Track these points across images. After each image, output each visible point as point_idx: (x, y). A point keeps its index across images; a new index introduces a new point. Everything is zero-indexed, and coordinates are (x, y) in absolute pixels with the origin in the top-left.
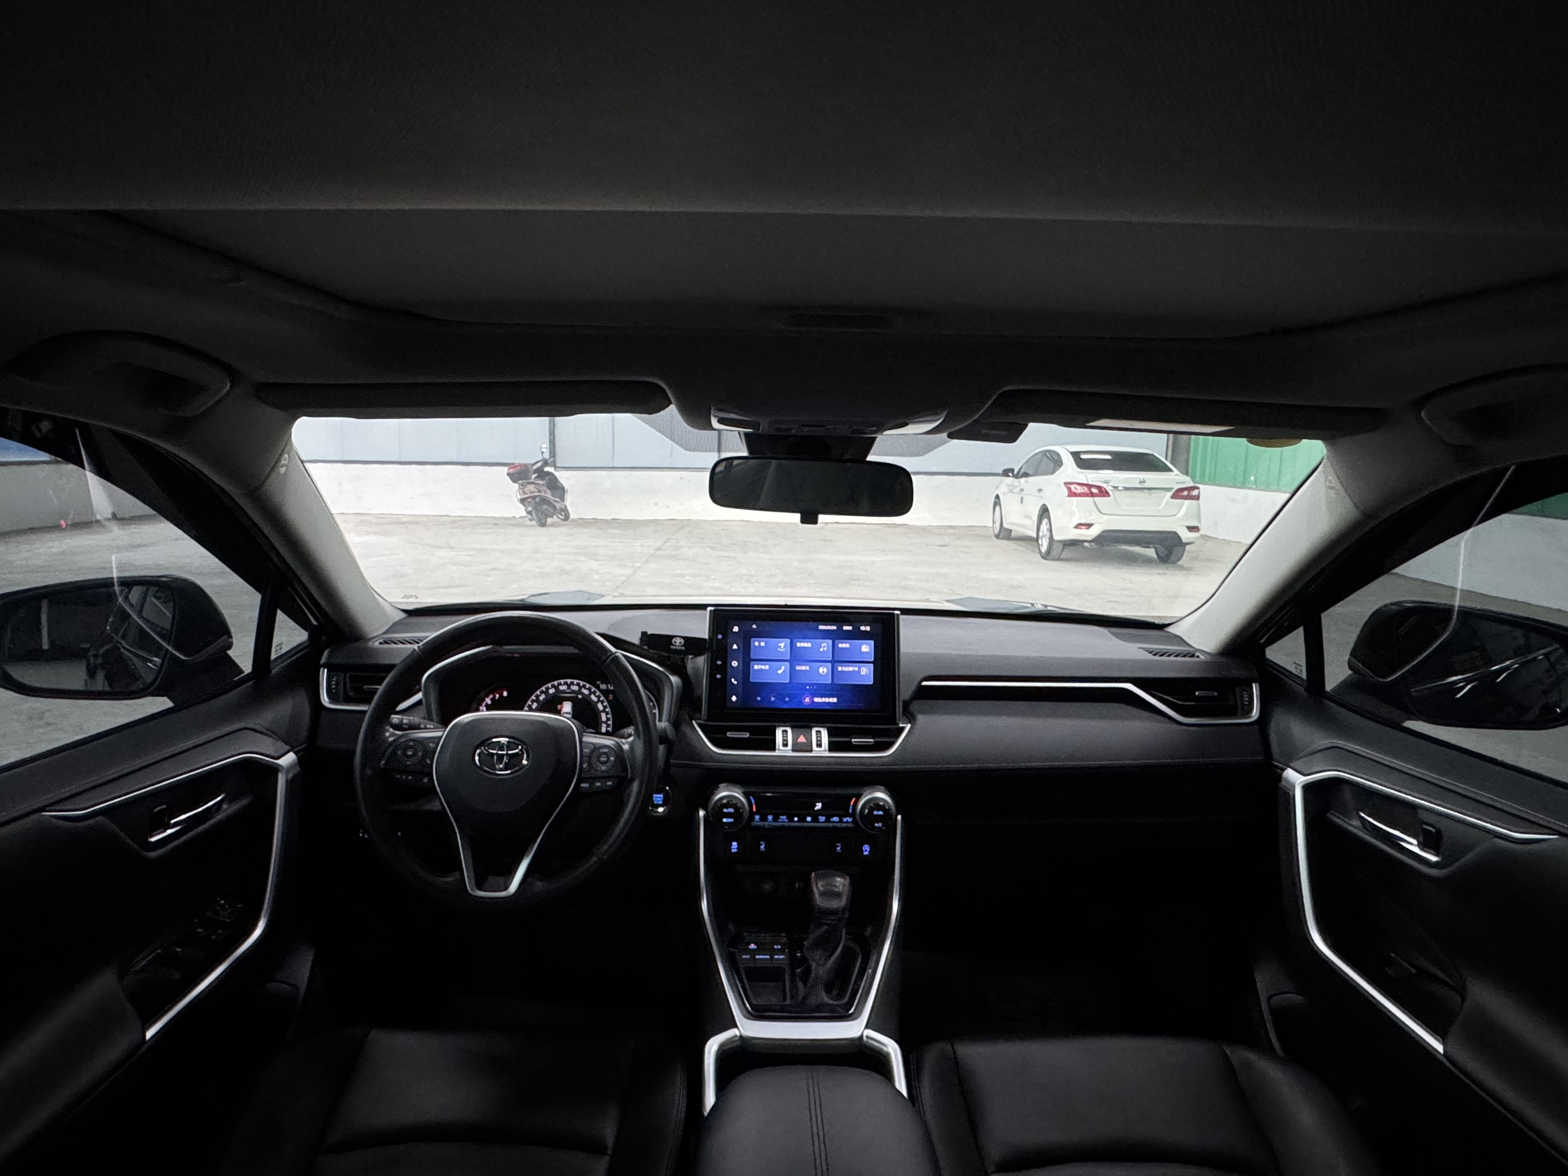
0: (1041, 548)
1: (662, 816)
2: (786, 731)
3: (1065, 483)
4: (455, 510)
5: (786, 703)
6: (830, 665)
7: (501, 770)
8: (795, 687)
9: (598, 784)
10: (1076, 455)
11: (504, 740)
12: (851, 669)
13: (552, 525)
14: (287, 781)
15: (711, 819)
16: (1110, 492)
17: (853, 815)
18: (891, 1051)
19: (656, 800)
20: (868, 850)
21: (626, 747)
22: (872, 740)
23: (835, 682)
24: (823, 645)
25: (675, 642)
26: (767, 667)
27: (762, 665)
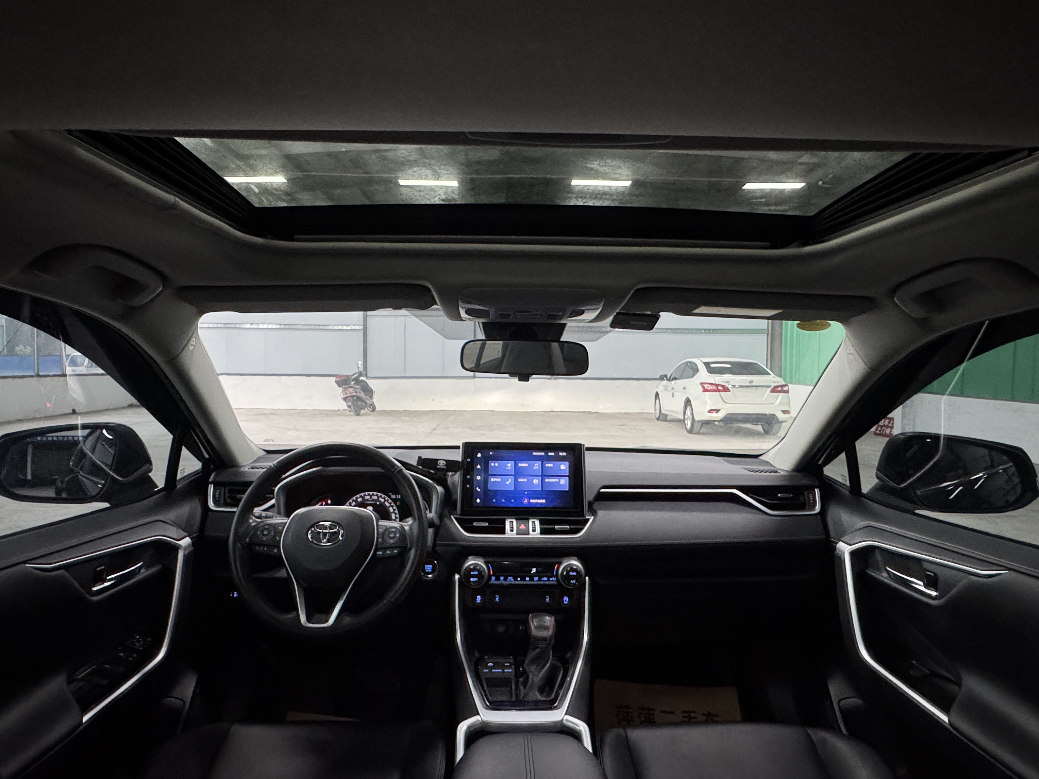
0: (687, 426)
1: (431, 580)
2: (512, 522)
3: (701, 384)
4: (301, 405)
5: (512, 503)
6: (540, 478)
7: (324, 543)
8: (517, 493)
9: (388, 552)
10: (707, 365)
11: (327, 524)
12: (554, 480)
13: (364, 415)
14: (184, 556)
15: (463, 580)
16: (730, 389)
17: (556, 576)
18: (582, 728)
19: (427, 569)
20: (567, 600)
21: (407, 528)
22: (568, 527)
23: (544, 489)
24: (536, 465)
25: (440, 463)
26: (499, 480)
27: (496, 478)
